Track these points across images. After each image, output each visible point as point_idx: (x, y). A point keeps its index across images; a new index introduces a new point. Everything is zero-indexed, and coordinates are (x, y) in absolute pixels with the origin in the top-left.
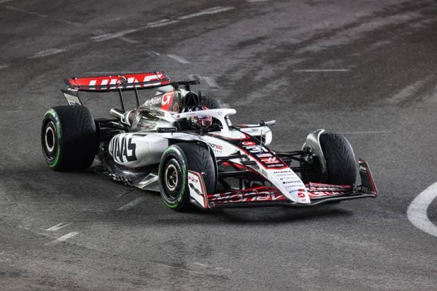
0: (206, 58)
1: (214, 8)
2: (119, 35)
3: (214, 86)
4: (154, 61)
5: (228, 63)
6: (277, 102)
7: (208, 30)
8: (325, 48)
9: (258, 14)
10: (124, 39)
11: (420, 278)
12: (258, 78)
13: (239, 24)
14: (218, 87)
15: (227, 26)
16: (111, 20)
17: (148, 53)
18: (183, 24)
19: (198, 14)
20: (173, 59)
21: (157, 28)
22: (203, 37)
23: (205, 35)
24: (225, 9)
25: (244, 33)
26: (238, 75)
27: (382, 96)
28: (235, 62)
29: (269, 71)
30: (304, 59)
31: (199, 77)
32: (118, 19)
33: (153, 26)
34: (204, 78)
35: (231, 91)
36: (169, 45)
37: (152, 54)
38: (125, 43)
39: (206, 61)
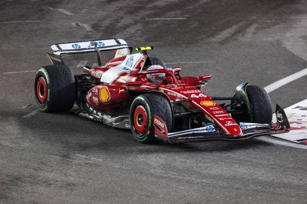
0: (84, 11)
3: (90, 30)
4: (48, 13)
5: (100, 15)
6: (134, 41)
8: (168, 3)
11: (237, 166)
12: (121, 24)
14: (93, 31)
17: (44, 8)
20: (61, 12)
26: (107, 22)
27: (208, 37)
28: (105, 13)
29: (129, 20)
30: (153, 11)
31: (80, 24)
34: (83, 25)
35: (102, 33)
36: (59, 2)
37: (47, 8)
39: (85, 13)
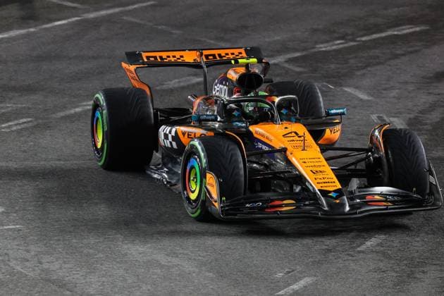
0: (394, 93)
1: (404, 27)
2: (279, 59)
4: (326, 96)
5: (422, 101)
7: (396, 56)
10: (286, 65)
15: (419, 51)
16: (267, 40)
18: (364, 46)
19: (383, 35)
20: (351, 93)
21: (329, 52)
22: (390, 65)
23: (393, 62)
24: (418, 29)
28: (431, 99)
31: (385, 118)
32: (277, 38)
33: (324, 49)
34: (391, 119)
35: (426, 137)
36: (346, 75)
37: (324, 86)
39: (394, 97)
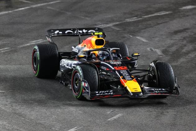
0: (157, 39)
1: (162, 12)
2: (110, 25)
3: (161, 54)
4: (129, 40)
5: (168, 43)
6: (193, 63)
7: (158, 24)
9: (185, 16)
10: (113, 27)
12: (184, 50)
13: (175, 21)
14: (163, 55)
15: (168, 22)
16: (106, 17)
17: (126, 35)
18: (145, 20)
19: (153, 15)
20: (139, 39)
21: (130, 22)
22: (155, 28)
23: (157, 27)
24: (167, 13)
25: (177, 26)
26: (174, 49)
28: (172, 42)
29: (190, 47)
31: (153, 49)
32: (110, 16)
33: (128, 21)
34: (156, 50)
35: (170, 57)
36: (137, 32)
37: (128, 36)
38: (113, 30)
39: (157, 41)
